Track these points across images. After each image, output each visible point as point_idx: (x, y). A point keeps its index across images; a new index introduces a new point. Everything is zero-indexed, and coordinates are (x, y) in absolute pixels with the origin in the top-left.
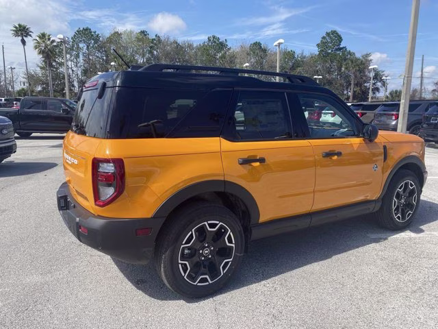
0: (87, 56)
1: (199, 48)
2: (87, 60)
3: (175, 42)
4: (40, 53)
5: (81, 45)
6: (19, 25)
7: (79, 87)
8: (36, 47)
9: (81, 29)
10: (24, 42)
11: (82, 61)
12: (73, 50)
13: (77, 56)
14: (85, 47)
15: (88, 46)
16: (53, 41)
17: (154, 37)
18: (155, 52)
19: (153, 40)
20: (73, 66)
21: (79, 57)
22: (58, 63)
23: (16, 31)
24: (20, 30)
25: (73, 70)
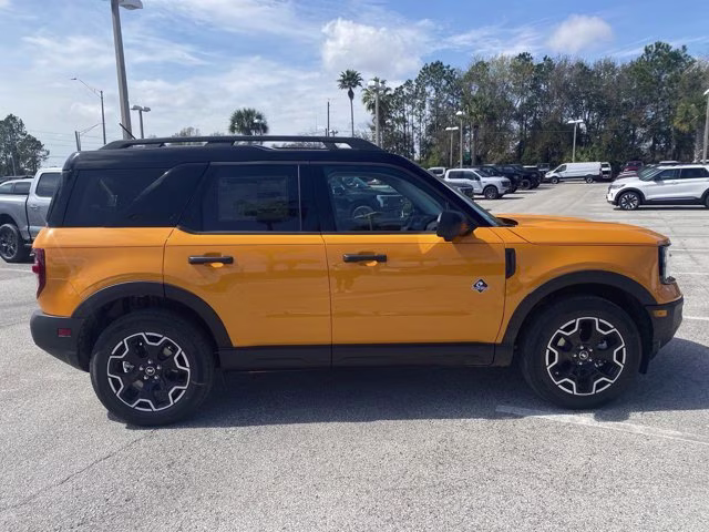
0: (435, 104)
1: (626, 70)
2: (436, 111)
3: (581, 65)
4: (369, 108)
5: (428, 89)
6: (348, 72)
7: (422, 152)
8: (365, 101)
9: (429, 65)
10: (351, 95)
11: (428, 113)
12: (416, 97)
13: (422, 106)
14: (434, 92)
15: (437, 90)
16: (388, 89)
17: (542, 61)
18: (543, 87)
19: (539, 65)
20: (415, 121)
21: (424, 107)
22: (393, 119)
23: (343, 82)
24: (348, 79)
25: (414, 128)
